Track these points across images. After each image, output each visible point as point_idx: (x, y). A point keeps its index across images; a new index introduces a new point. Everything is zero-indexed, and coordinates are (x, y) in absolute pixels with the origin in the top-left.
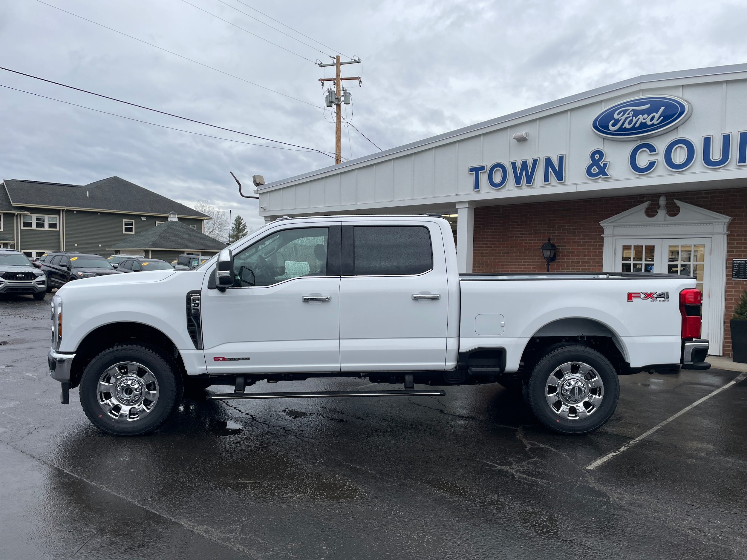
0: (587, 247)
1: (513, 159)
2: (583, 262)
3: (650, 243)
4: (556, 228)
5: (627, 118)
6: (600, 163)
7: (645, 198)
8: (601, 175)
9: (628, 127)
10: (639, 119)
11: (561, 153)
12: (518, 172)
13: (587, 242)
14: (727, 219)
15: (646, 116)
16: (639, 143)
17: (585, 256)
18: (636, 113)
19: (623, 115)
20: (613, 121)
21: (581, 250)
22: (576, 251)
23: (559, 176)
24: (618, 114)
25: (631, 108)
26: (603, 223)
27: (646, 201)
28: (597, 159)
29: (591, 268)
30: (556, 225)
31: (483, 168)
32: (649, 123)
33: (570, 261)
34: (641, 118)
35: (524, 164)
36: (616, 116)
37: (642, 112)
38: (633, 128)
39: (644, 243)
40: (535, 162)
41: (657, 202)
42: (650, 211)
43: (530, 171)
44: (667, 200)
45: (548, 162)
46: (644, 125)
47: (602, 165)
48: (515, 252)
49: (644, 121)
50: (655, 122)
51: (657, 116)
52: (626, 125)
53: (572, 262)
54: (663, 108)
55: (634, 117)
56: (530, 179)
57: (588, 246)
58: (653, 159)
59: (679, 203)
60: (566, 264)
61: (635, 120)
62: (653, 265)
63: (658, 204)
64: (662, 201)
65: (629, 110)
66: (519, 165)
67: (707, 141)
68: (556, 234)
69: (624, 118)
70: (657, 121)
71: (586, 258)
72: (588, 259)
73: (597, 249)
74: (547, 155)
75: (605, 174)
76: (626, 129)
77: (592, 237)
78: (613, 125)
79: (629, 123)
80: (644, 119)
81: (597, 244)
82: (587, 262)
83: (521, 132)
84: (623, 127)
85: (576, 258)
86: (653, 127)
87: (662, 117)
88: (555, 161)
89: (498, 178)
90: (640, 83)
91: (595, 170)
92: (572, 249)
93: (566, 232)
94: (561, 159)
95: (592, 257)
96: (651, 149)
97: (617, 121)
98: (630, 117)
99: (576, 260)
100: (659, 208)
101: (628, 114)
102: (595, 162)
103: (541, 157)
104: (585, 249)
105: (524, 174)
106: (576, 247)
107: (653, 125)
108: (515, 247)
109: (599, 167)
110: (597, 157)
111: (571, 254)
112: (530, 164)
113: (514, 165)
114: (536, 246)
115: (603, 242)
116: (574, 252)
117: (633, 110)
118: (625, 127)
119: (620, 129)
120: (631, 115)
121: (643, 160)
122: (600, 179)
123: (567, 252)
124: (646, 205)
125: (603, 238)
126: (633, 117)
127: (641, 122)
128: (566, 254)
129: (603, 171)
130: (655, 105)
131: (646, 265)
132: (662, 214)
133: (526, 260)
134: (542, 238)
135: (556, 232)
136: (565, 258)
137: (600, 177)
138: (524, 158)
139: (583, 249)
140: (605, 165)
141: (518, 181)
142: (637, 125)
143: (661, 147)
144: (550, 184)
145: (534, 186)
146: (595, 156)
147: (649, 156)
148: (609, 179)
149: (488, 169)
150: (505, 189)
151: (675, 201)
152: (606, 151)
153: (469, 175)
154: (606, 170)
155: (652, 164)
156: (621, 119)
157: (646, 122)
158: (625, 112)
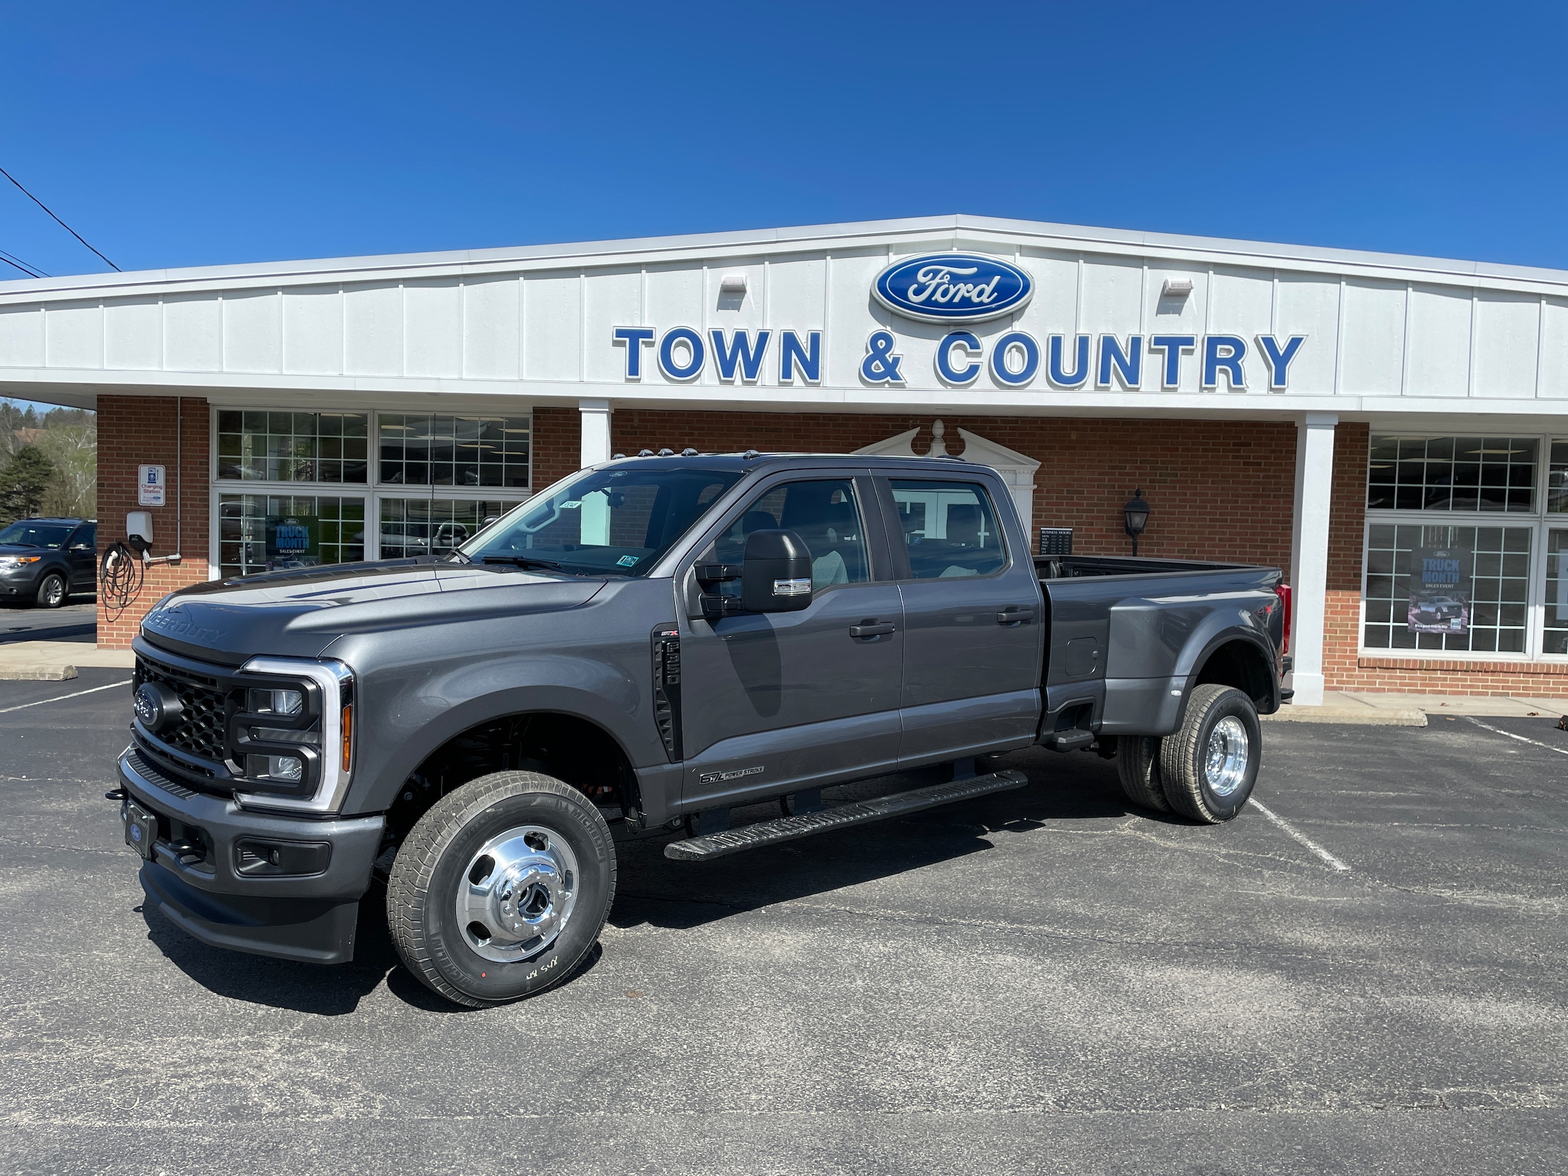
1: (718, 326)
5: (938, 286)
6: (887, 355)
7: (911, 422)
8: (889, 378)
9: (942, 300)
10: (959, 289)
11: (817, 327)
12: (728, 353)
14: (1036, 465)
15: (971, 286)
16: (953, 329)
18: (955, 279)
19: (933, 278)
20: (916, 286)
23: (812, 369)
24: (925, 275)
25: (946, 269)
27: (914, 427)
28: (881, 347)
31: (648, 334)
32: (976, 300)
34: (964, 290)
35: (741, 339)
36: (921, 278)
37: (965, 279)
38: (950, 304)
40: (763, 338)
41: (930, 430)
42: (918, 443)
43: (752, 354)
44: (946, 427)
45: (790, 341)
46: (966, 301)
47: (890, 360)
49: (967, 295)
50: (985, 299)
51: (988, 290)
52: (938, 297)
54: (997, 278)
55: (951, 286)
56: (752, 368)
58: (974, 360)
59: (964, 434)
61: (952, 290)
63: (931, 433)
65: (942, 270)
66: (729, 340)
67: (1056, 342)
69: (934, 283)
70: (988, 298)
74: (789, 327)
75: (896, 377)
76: (937, 304)
78: (917, 293)
79: (945, 293)
80: (968, 292)
83: (734, 275)
84: (933, 299)
86: (981, 308)
87: (996, 294)
88: (804, 341)
89: (682, 358)
90: (957, 228)
91: (877, 367)
94: (815, 339)
96: (972, 343)
97: (922, 288)
98: (944, 283)
100: (932, 439)
101: (942, 278)
102: (879, 354)
103: (777, 329)
105: (740, 358)
107: (981, 304)
109: (884, 362)
110: (882, 344)
112: (752, 341)
113: (718, 336)
117: (949, 273)
118: (936, 300)
119: (928, 301)
120: (945, 280)
121: (958, 361)
122: (887, 385)
124: (913, 433)
126: (949, 285)
127: (963, 297)
129: (891, 370)
130: (986, 271)
137: (888, 381)
138: (741, 327)
140: (896, 361)
141: (727, 368)
142: (956, 300)
143: (988, 343)
144: (792, 383)
145: (759, 383)
146: (879, 343)
147: (968, 355)
148: (902, 386)
149: (659, 338)
150: (697, 382)
151: (960, 430)
152: (897, 337)
153: (616, 344)
154: (897, 370)
155: (974, 369)
156: (930, 285)
157: (970, 297)
158: (936, 273)
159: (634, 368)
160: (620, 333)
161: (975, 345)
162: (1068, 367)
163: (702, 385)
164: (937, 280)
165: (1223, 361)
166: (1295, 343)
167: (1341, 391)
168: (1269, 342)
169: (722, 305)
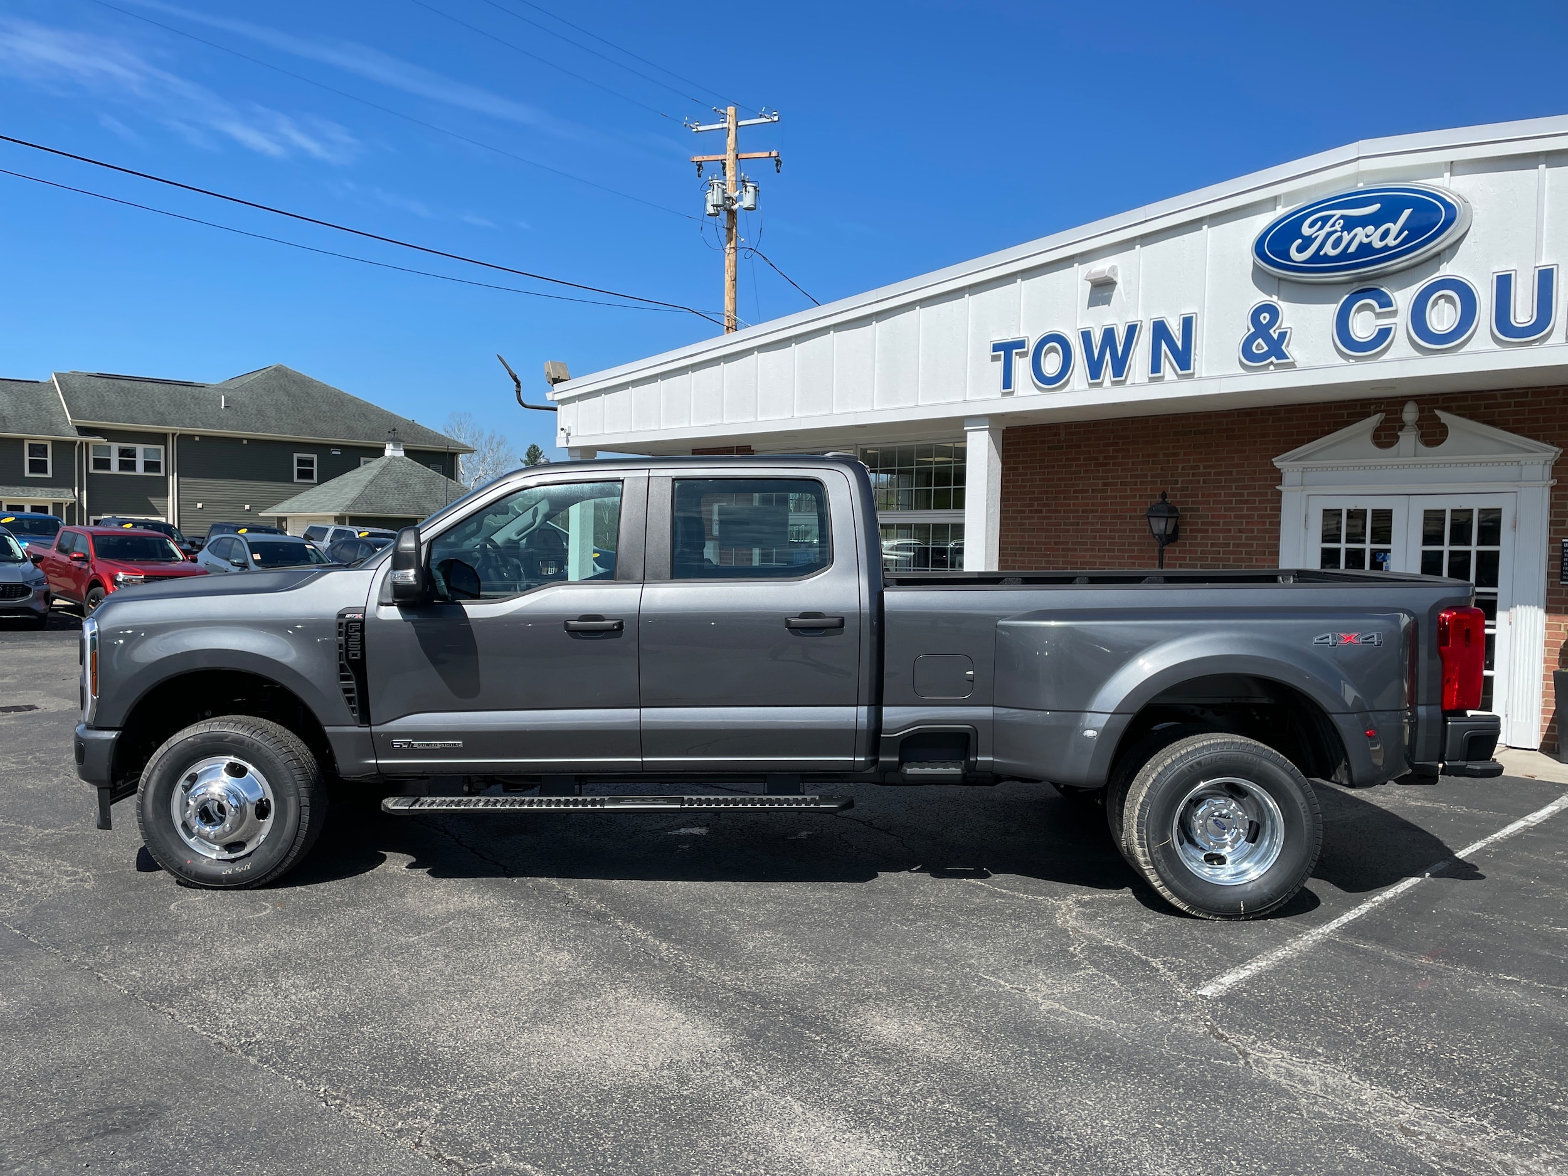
0: (1245, 512)
1: (1083, 325)
2: (1238, 545)
3: (1382, 504)
4: (1180, 471)
5: (1329, 235)
6: (1271, 331)
7: (1372, 407)
8: (1273, 359)
9: (1333, 253)
10: (1356, 235)
11: (1187, 310)
12: (1096, 353)
13: (1247, 502)
14: (1551, 453)
15: (1370, 229)
16: (1357, 287)
17: (1240, 531)
18: (1350, 224)
19: (1321, 228)
20: (1300, 241)
21: (1233, 520)
22: (1222, 521)
23: (1183, 359)
24: (1311, 226)
25: (1339, 213)
26: (1281, 460)
27: (1375, 413)
28: (1264, 322)
29: (1254, 557)
30: (1180, 466)
31: (1020, 344)
32: (1378, 244)
33: (1209, 542)
34: (1361, 234)
35: (1109, 334)
36: (1306, 230)
37: (1363, 221)
38: (1344, 256)
39: (1370, 504)
40: (1132, 330)
41: (1398, 416)
42: (1383, 434)
43: (1120, 349)
44: (1421, 411)
45: (1160, 330)
46: (1365, 249)
47: (1275, 336)
48: (1092, 524)
49: (1366, 241)
50: (1390, 241)
51: (1394, 228)
52: (1329, 250)
53: (1213, 545)
54: (1407, 212)
55: (1346, 232)
56: (1120, 366)
57: (1248, 509)
58: (1384, 322)
59: (1444, 417)
60: (1199, 549)
62: (1389, 551)
63: (1400, 420)
64: (1410, 414)
65: (1333, 216)
66: (1097, 338)
67: (1504, 284)
68: (1179, 485)
69: (1323, 233)
70: (1395, 240)
71: (1244, 535)
72: (1247, 538)
73: (1269, 516)
74: (1156, 315)
75: (1282, 355)
76: (1327, 258)
77: (1257, 490)
78: (1300, 250)
79: (1335, 245)
80: (1367, 236)
81: (1269, 506)
82: (1245, 546)
83: (1101, 267)
84: (1322, 253)
85: (1221, 535)
86: (1387, 253)
87: (1406, 232)
88: (1175, 328)
89: (1051, 364)
90: (1359, 158)
91: (1260, 346)
92: (1213, 517)
93: (1202, 479)
94: (1188, 324)
95: (1255, 534)
96: (1383, 300)
97: (1308, 241)
98: (1336, 231)
99: (1221, 541)
100: (1402, 428)
101: (1333, 225)
102: (1260, 331)
103: (1145, 318)
104: (1242, 517)
105: (1108, 356)
106: (1223, 512)
107: (1386, 248)
108: (1092, 511)
109: (1268, 339)
110: (1265, 318)
111: (1210, 528)
112: (1121, 333)
113: (1086, 336)
114: (1135, 511)
115: (1279, 501)
116: (1218, 524)
117: (1342, 217)
119: (1316, 257)
120: (1338, 227)
121: (1363, 326)
122: (1272, 367)
123: (1203, 523)
124: (1374, 420)
125: (1280, 493)
126: (1342, 232)
127: (1361, 244)
128: (1200, 527)
129: (1276, 348)
130: (1390, 207)
131: (1374, 553)
132: (1408, 439)
133: (1114, 539)
134: (1149, 493)
135: (1180, 479)
136: (1199, 535)
137: (1272, 363)
138: (1108, 322)
139: (1236, 517)
140: (1283, 335)
141: (1095, 370)
142: (1352, 249)
143: (1403, 298)
144: (1163, 377)
145: (1128, 382)
146: (1262, 317)
147: (1378, 316)
148: (1292, 365)
149: (1031, 346)
150: (1067, 389)
151: (1438, 412)
152: (1284, 307)
153: (995, 359)
154: (1283, 347)
155: (1384, 334)
156: (1316, 237)
157: (1371, 243)
158: (1325, 220)
159: (1007, 382)
160: (996, 347)
161: (1386, 302)
162: (1523, 313)
163: (1073, 391)
164: (1327, 229)
169: (1093, 302)
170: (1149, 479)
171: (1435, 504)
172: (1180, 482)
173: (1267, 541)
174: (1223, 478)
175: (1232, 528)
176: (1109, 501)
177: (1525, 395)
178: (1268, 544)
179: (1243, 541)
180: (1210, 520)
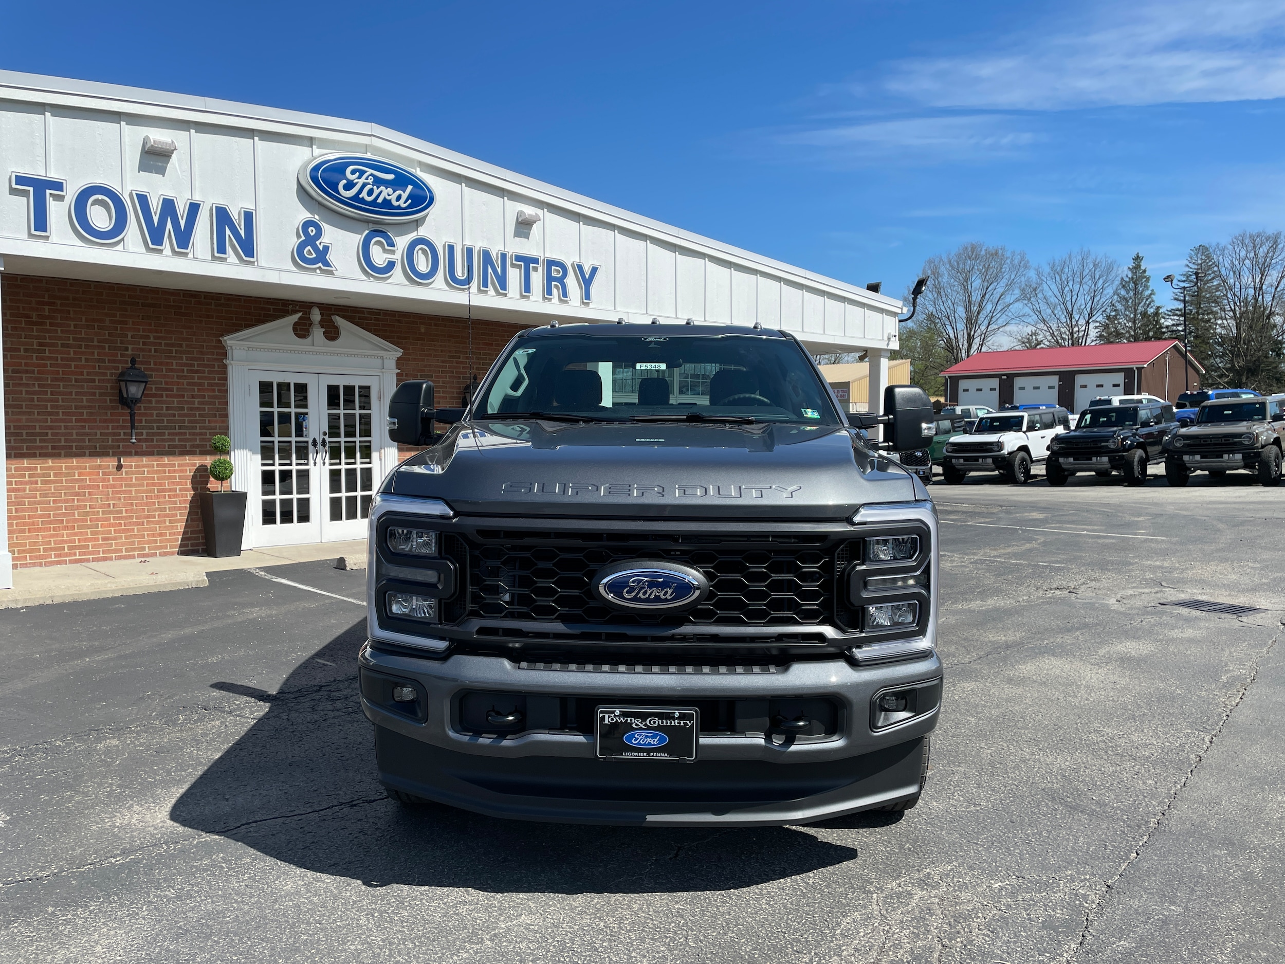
0: (196, 380)
1: (142, 189)
2: (191, 409)
3: (301, 379)
4: (129, 338)
5: (364, 185)
6: (318, 243)
7: (294, 307)
8: (320, 264)
9: (368, 199)
10: (381, 192)
11: (248, 206)
12: (156, 219)
13: (197, 372)
14: (399, 353)
15: (390, 190)
16: (374, 226)
17: (193, 397)
18: (378, 182)
19: (359, 177)
20: (345, 181)
21: (185, 386)
22: (175, 387)
23: (247, 247)
24: (353, 172)
25: (370, 171)
26: (230, 339)
27: (295, 312)
28: (312, 234)
29: (207, 419)
30: (130, 334)
31: (57, 186)
32: (395, 203)
33: (164, 406)
34: (385, 193)
35: (168, 206)
36: (349, 175)
37: (386, 183)
38: (374, 203)
39: (293, 379)
40: (194, 208)
41: (308, 316)
42: (298, 327)
43: (182, 223)
44: (322, 314)
45: (222, 216)
46: (387, 203)
47: (321, 247)
48: (27, 385)
49: (388, 197)
50: (401, 203)
51: (405, 196)
52: (364, 194)
53: (168, 409)
54: (410, 187)
55: (375, 187)
56: (183, 238)
57: (199, 378)
58: (390, 257)
59: (339, 321)
60: (155, 412)
61: (376, 192)
62: (307, 414)
63: (311, 319)
64: (316, 315)
65: (366, 172)
66: (155, 205)
68: (130, 352)
69: (361, 181)
70: (405, 203)
71: (196, 400)
72: (199, 403)
73: (217, 385)
74: (221, 202)
75: (327, 264)
76: (363, 201)
77: (205, 362)
78: (346, 188)
79: (370, 193)
80: (389, 195)
81: (217, 376)
82: (198, 409)
83: (159, 136)
84: (361, 196)
85: (175, 400)
86: (399, 211)
87: (410, 201)
88: (237, 216)
89: (100, 218)
90: (372, 135)
91: (310, 252)
92: (166, 383)
93: (153, 348)
94: (248, 217)
95: (207, 399)
96: (389, 241)
97: (349, 186)
98: (369, 184)
99: (175, 405)
100: (311, 324)
101: (367, 179)
102: (310, 241)
103: (209, 201)
104: (194, 384)
105: (169, 225)
106: (176, 380)
107: (399, 207)
108: (27, 372)
109: (316, 248)
110: (312, 231)
111: (164, 393)
112: (182, 209)
113: (143, 199)
114: (82, 374)
115: (225, 372)
116: (172, 390)
117: (372, 175)
118: (363, 198)
119: (356, 198)
120: (370, 181)
121: (379, 257)
122: (318, 271)
123: (157, 389)
124: (295, 317)
125: (225, 367)
126: (373, 186)
127: (385, 199)
128: (154, 392)
129: (322, 257)
130: (402, 180)
131: (297, 414)
132: (318, 333)
133: (58, 402)
134: (96, 357)
135: (130, 347)
136: (153, 400)
137: (320, 267)
138: (170, 194)
139: (188, 384)
140: (326, 248)
141: (155, 236)
142: (380, 200)
143: (402, 242)
144: (226, 259)
145: (190, 256)
146: (310, 229)
147: (385, 251)
148: (331, 273)
149: (71, 192)
150: (120, 247)
151: (333, 317)
152: (326, 227)
153: (13, 191)
154: (327, 257)
155: (391, 265)
156: (357, 183)
157: (390, 200)
158: (361, 173)
159: (40, 222)
160: (20, 180)
161: (391, 243)
162: (460, 270)
163: (125, 250)
164: (363, 180)
165: (556, 279)
166: (594, 270)
167: (618, 309)
168: (580, 267)
169: (144, 166)
170: (96, 343)
171: (334, 381)
172: (130, 350)
173: (217, 405)
174: (174, 349)
175: (186, 394)
176: (48, 363)
177: (379, 314)
178: (218, 408)
179: (196, 405)
180: (163, 386)
